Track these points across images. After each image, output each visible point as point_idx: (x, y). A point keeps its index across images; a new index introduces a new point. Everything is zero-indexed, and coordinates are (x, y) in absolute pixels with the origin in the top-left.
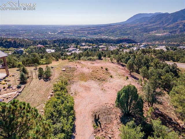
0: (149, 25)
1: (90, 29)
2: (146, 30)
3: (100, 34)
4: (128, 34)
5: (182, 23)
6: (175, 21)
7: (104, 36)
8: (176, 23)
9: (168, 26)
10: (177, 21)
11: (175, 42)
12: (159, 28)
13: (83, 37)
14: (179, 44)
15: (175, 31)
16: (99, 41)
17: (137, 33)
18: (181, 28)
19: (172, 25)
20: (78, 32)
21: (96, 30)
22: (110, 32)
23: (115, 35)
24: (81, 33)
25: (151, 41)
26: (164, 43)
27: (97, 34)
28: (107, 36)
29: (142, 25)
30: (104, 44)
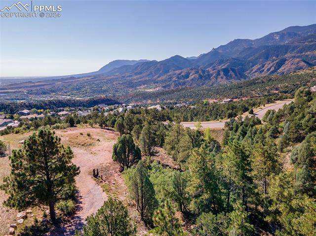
0: (135, 77)
1: (33, 85)
2: (132, 85)
3: (54, 93)
4: (105, 91)
5: (175, 74)
6: (166, 71)
7: (64, 95)
8: (168, 74)
9: (160, 79)
10: (169, 72)
11: (172, 99)
12: (149, 81)
13: (18, 99)
14: (175, 101)
15: (169, 85)
16: (55, 104)
17: (118, 88)
18: (176, 81)
19: (163, 77)
20: (5, 91)
21: (45, 87)
22: (73, 89)
23: (83, 94)
24: (14, 92)
25: (140, 100)
26: (158, 102)
27: (50, 94)
28: (69, 95)
29: (124, 77)
30: (67, 108)
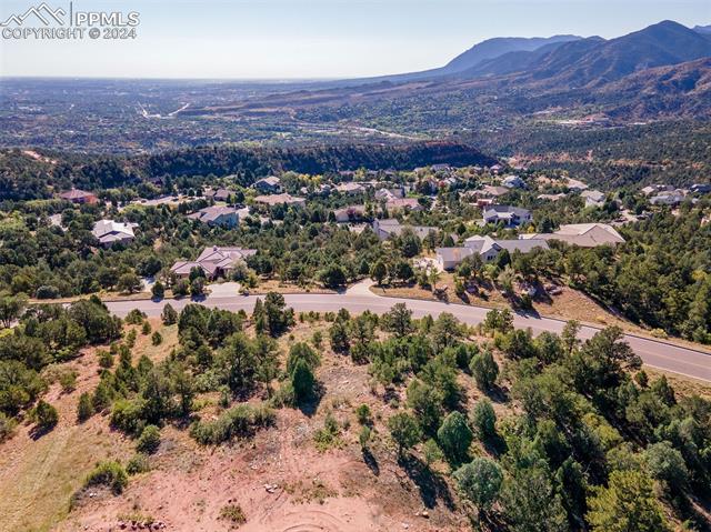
0: (533, 85)
1: (307, 98)
2: (523, 106)
3: (345, 120)
4: (454, 120)
5: (653, 76)
6: (625, 68)
7: (363, 125)
8: (632, 76)
9: (602, 90)
10: (633, 70)
12: (570, 95)
13: (279, 130)
15: (628, 110)
17: (487, 114)
18: (650, 97)
19: (613, 87)
20: (260, 110)
21: (330, 103)
22: (385, 111)
23: (405, 124)
24: (273, 114)
25: (540, 150)
26: (589, 159)
27: (337, 121)
28: (374, 126)
29: (504, 83)
